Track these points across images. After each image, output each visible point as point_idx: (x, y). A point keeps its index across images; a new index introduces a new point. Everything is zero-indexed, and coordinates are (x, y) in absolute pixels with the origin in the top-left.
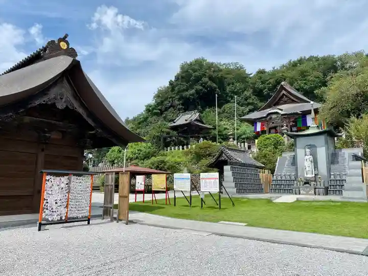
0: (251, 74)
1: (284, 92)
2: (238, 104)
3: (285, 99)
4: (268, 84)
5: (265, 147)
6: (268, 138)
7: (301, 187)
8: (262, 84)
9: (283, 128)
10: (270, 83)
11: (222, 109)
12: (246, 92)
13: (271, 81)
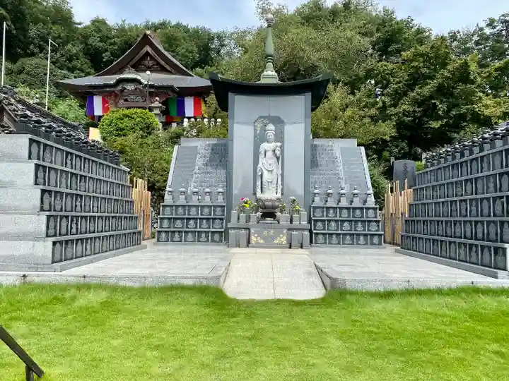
0: (80, 24)
1: (148, 49)
2: (53, 63)
3: (149, 62)
4: (111, 44)
5: (118, 135)
6: (127, 116)
7: (254, 226)
8: (101, 41)
9: (153, 105)
10: (114, 44)
11: (19, 63)
12: (69, 46)
13: (116, 40)
